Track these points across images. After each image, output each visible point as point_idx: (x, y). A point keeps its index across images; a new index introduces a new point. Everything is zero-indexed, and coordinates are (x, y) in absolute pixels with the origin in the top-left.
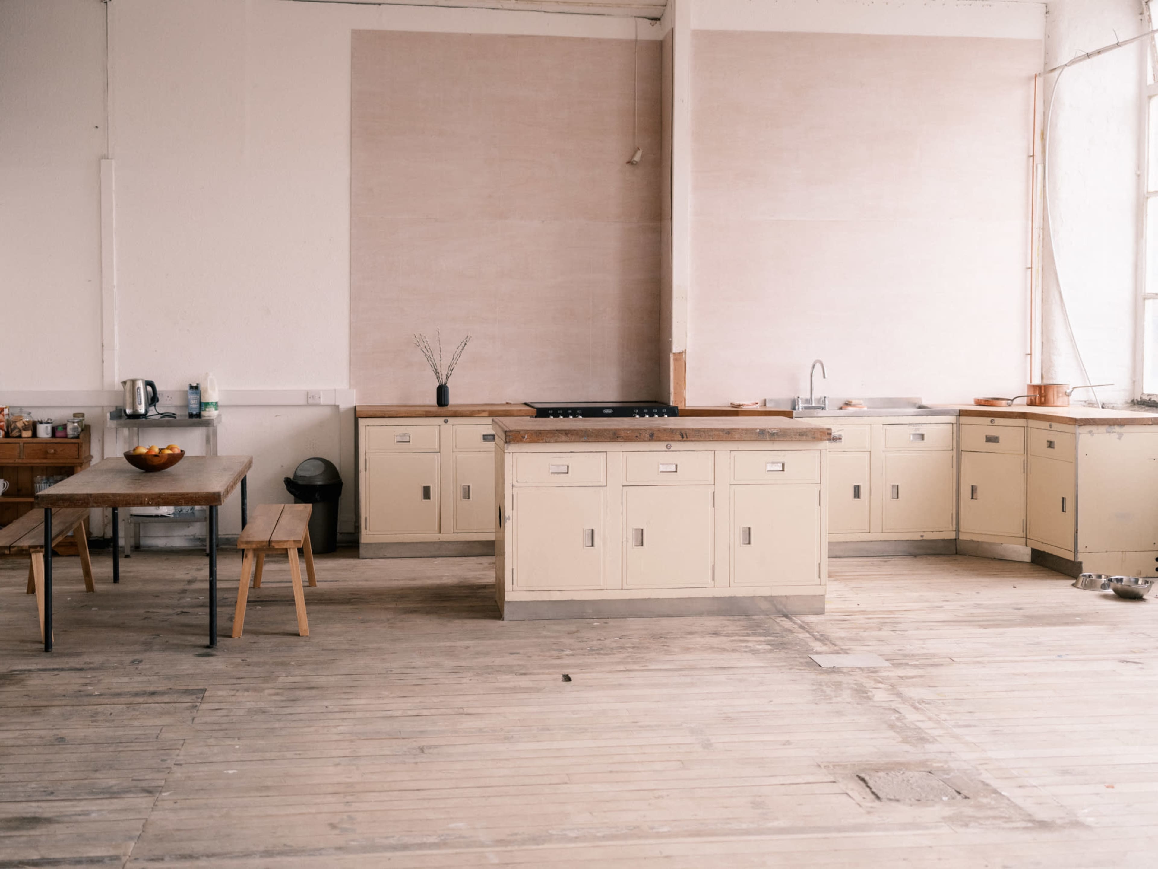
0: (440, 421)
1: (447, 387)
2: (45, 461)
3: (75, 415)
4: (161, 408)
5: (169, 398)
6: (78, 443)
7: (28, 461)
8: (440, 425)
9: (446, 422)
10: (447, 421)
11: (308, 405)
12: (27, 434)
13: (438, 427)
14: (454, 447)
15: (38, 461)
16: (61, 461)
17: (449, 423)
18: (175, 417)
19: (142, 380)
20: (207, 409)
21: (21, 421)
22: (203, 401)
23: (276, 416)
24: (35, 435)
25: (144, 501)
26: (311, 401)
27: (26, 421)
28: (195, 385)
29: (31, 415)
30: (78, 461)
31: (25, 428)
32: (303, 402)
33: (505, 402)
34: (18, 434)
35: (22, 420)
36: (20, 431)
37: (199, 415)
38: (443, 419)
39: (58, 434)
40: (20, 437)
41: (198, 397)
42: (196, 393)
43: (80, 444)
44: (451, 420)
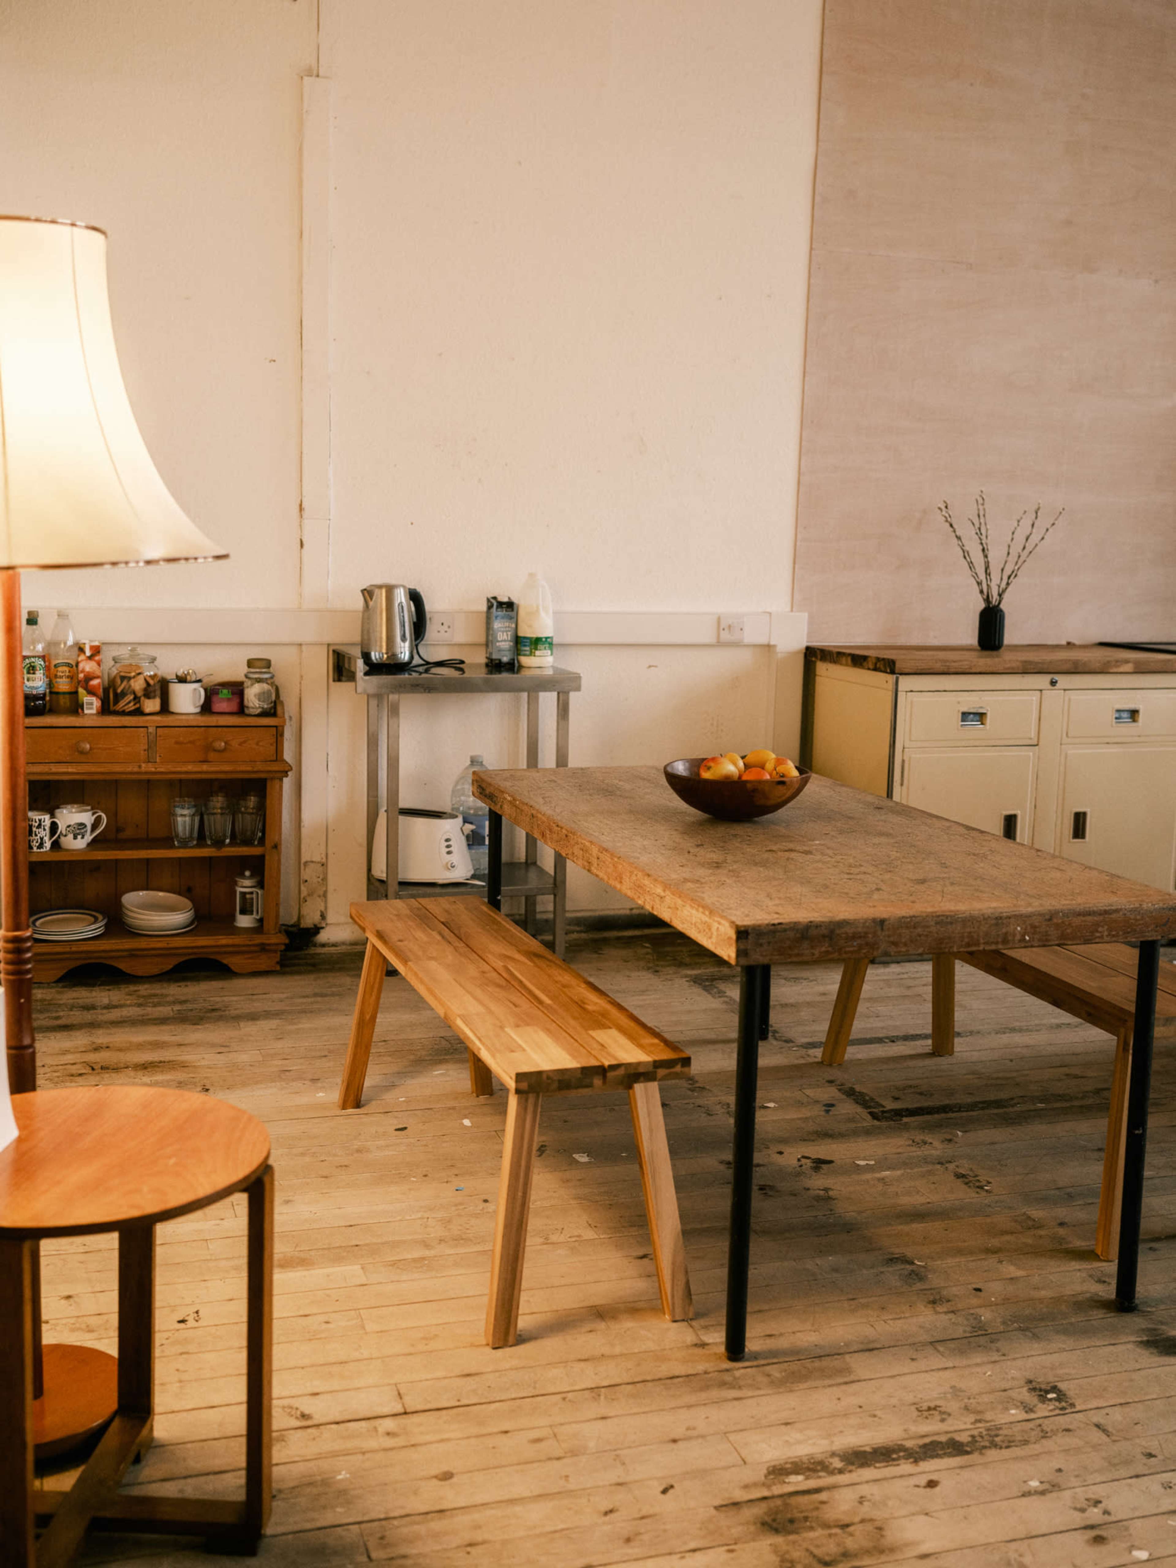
0: (1043, 681)
1: (1001, 611)
2: (205, 767)
3: (250, 663)
4: (433, 649)
5: (445, 627)
6: (276, 727)
7: (170, 767)
8: (1041, 690)
9: (1053, 683)
10: (1056, 682)
11: (720, 644)
12: (152, 705)
13: (1038, 693)
14: (1064, 735)
15: (190, 767)
16: (243, 768)
17: (1058, 686)
18: (462, 670)
19: (404, 587)
20: (537, 653)
21: (141, 677)
22: (521, 634)
23: (650, 667)
24: (165, 709)
25: (1014, 935)
26: (725, 636)
27: (150, 676)
28: (506, 600)
29: (156, 663)
30: (275, 767)
31: (148, 693)
32: (710, 638)
33: (1064, 642)
34: (131, 707)
35: (139, 674)
36: (136, 699)
37: (512, 667)
38: (1048, 678)
39: (220, 705)
40: (139, 712)
41: (514, 626)
42: (511, 618)
43: (280, 728)
44: (1063, 681)
